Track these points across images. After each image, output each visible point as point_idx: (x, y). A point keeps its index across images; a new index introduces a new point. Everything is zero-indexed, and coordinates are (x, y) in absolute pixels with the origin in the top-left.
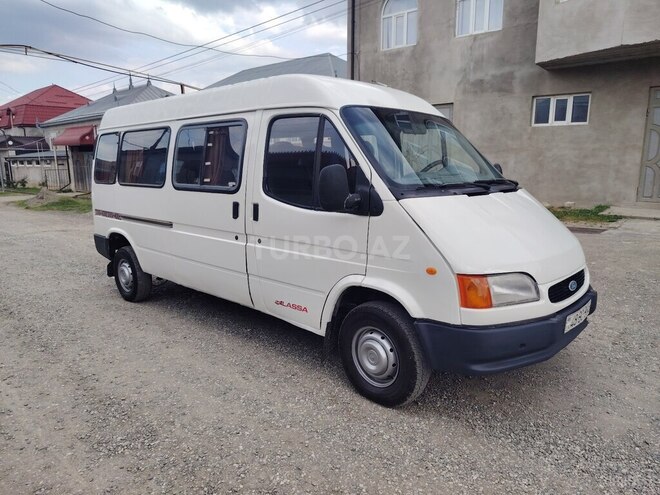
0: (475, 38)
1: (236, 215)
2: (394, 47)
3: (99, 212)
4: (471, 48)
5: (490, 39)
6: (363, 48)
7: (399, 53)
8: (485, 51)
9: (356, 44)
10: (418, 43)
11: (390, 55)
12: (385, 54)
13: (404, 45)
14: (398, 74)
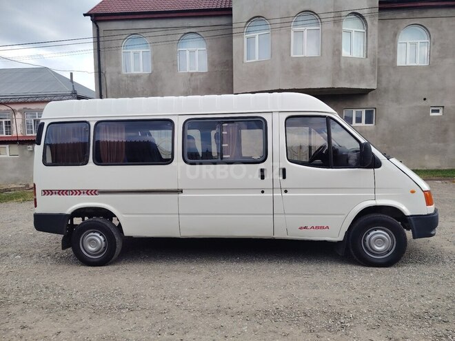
0: (192, 74)
1: (263, 177)
2: (133, 71)
3: (47, 192)
4: (189, 80)
5: (201, 77)
6: (108, 70)
7: (138, 77)
8: (198, 83)
9: (102, 66)
10: (153, 72)
11: (131, 77)
12: (127, 76)
13: (141, 72)
14: (139, 90)
